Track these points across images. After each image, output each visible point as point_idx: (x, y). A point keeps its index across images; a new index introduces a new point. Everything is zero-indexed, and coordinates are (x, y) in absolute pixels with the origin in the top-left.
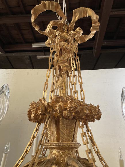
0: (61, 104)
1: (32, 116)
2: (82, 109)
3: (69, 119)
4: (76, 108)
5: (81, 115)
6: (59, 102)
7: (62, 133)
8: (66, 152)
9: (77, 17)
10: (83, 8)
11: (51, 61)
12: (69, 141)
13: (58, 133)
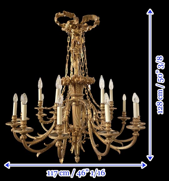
0: (77, 79)
1: (63, 83)
2: (86, 81)
3: (80, 84)
4: (84, 81)
5: (85, 83)
6: (76, 78)
7: (77, 90)
8: (79, 97)
9: (85, 21)
10: (89, 15)
11: (68, 50)
12: (80, 93)
13: (75, 90)
